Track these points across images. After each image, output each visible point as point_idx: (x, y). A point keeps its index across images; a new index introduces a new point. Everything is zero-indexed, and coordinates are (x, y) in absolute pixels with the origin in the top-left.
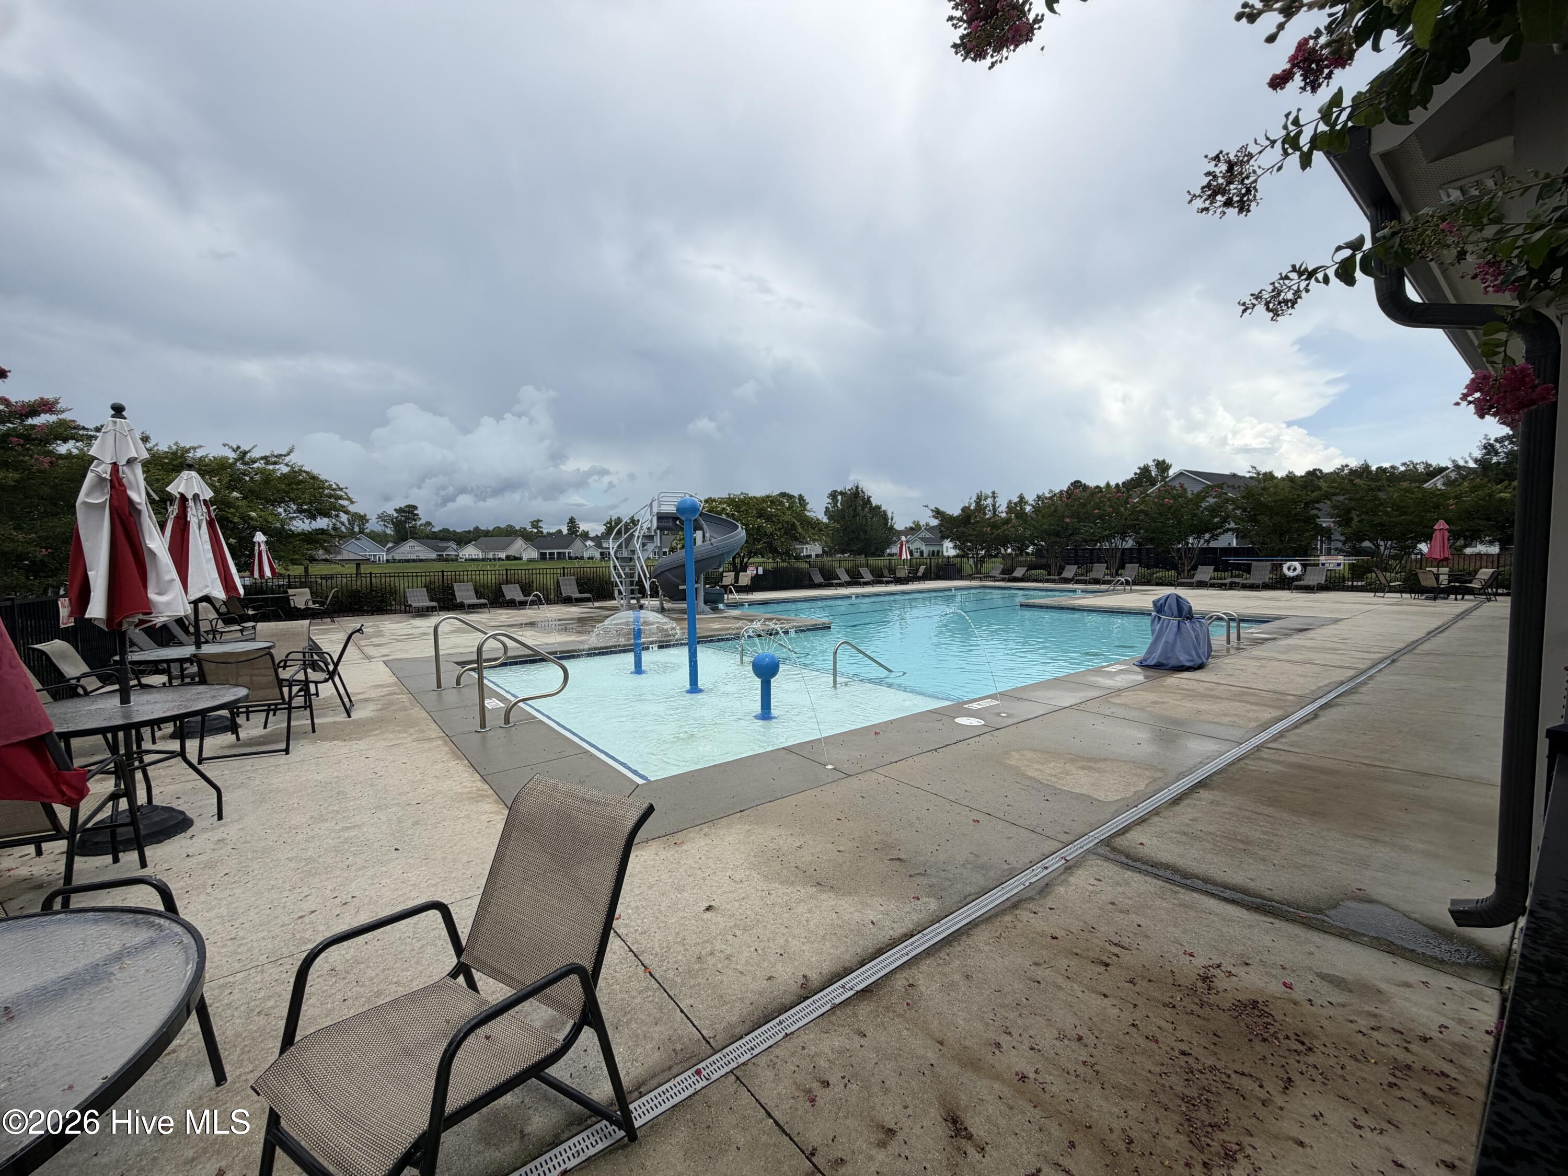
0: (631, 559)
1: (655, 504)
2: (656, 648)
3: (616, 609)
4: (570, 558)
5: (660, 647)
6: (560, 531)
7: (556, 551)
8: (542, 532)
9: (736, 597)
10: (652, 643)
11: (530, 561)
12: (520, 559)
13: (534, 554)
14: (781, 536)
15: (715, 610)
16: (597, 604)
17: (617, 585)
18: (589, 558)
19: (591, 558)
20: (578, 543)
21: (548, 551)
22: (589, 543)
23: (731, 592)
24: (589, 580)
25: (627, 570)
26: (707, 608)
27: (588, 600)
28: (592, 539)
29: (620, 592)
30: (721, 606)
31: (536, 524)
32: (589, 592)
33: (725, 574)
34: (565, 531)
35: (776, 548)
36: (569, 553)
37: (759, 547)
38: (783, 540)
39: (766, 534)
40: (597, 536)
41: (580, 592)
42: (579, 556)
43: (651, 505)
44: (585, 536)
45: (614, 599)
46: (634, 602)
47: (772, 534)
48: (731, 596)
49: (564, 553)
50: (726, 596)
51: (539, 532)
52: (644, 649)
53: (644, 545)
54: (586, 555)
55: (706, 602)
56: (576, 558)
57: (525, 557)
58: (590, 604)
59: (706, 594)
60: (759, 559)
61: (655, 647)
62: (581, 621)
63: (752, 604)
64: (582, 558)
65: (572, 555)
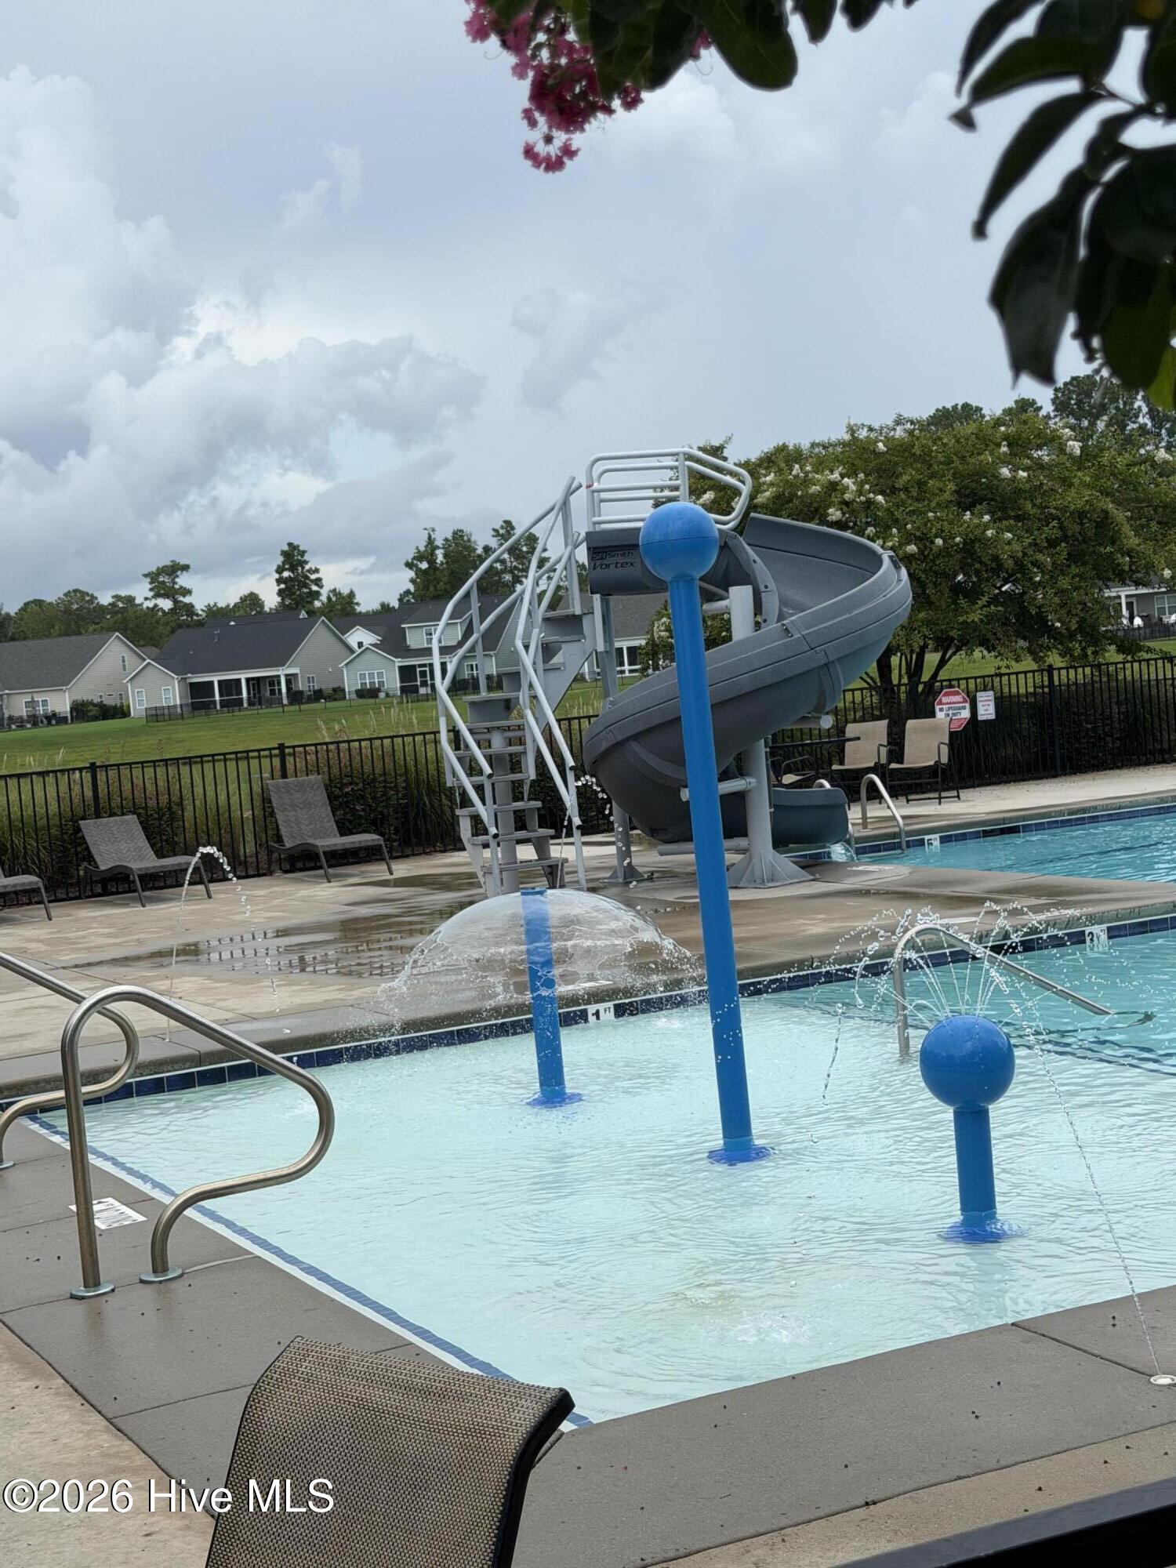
0: (508, 705)
1: (579, 500)
2: (608, 1016)
3: (465, 881)
4: (296, 697)
5: (620, 1011)
6: (252, 600)
7: (243, 676)
8: (189, 608)
9: (894, 810)
10: (596, 996)
11: (156, 716)
12: (121, 712)
13: (170, 692)
14: (1059, 569)
15: (815, 865)
16: (403, 869)
17: (466, 802)
18: (361, 694)
19: (369, 693)
20: (319, 637)
21: (215, 678)
22: (360, 636)
23: (874, 795)
24: (370, 782)
25: (498, 743)
26: (784, 863)
27: (369, 855)
28: (369, 621)
29: (477, 822)
30: (838, 851)
31: (165, 579)
32: (375, 826)
33: (851, 730)
34: (271, 599)
35: (1041, 618)
36: (290, 679)
37: (975, 617)
38: (1064, 583)
39: (997, 566)
40: (385, 608)
41: (344, 831)
42: (327, 686)
43: (565, 505)
44: (343, 611)
45: (458, 846)
46: (526, 853)
47: (1020, 565)
48: (875, 811)
49: (274, 681)
50: (854, 814)
51: (178, 607)
52: (569, 1020)
53: (548, 651)
54: (351, 684)
55: (780, 841)
56: (318, 695)
57: (139, 704)
58: (378, 871)
59: (779, 811)
60: (979, 661)
61: (606, 1009)
62: (353, 930)
63: (955, 835)
64: (338, 693)
65: (301, 685)
